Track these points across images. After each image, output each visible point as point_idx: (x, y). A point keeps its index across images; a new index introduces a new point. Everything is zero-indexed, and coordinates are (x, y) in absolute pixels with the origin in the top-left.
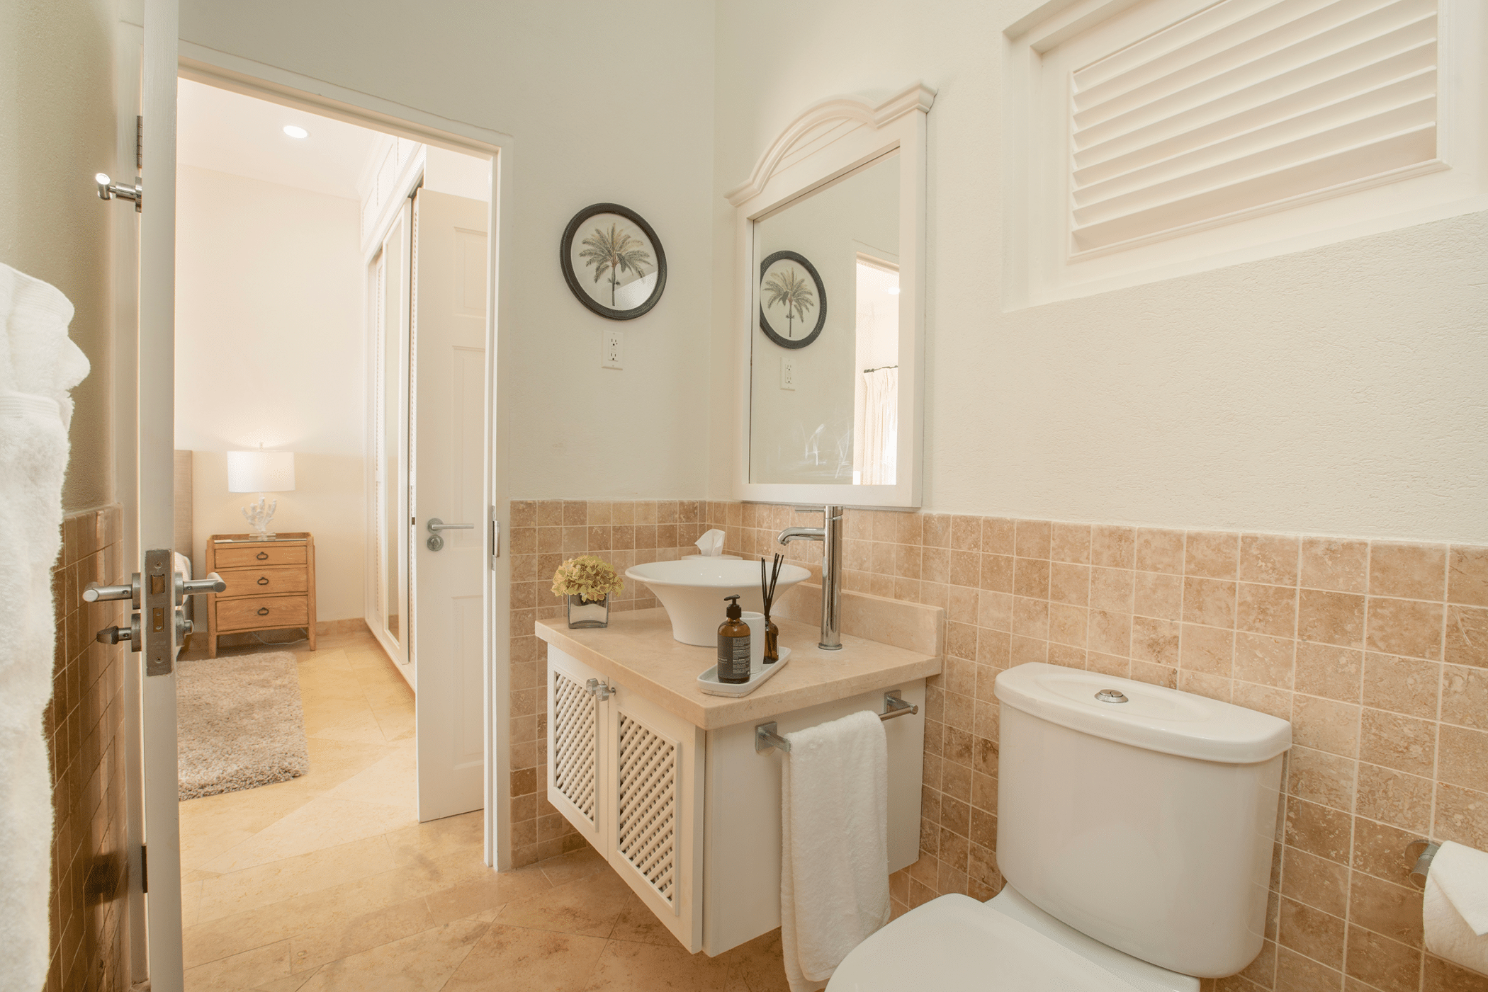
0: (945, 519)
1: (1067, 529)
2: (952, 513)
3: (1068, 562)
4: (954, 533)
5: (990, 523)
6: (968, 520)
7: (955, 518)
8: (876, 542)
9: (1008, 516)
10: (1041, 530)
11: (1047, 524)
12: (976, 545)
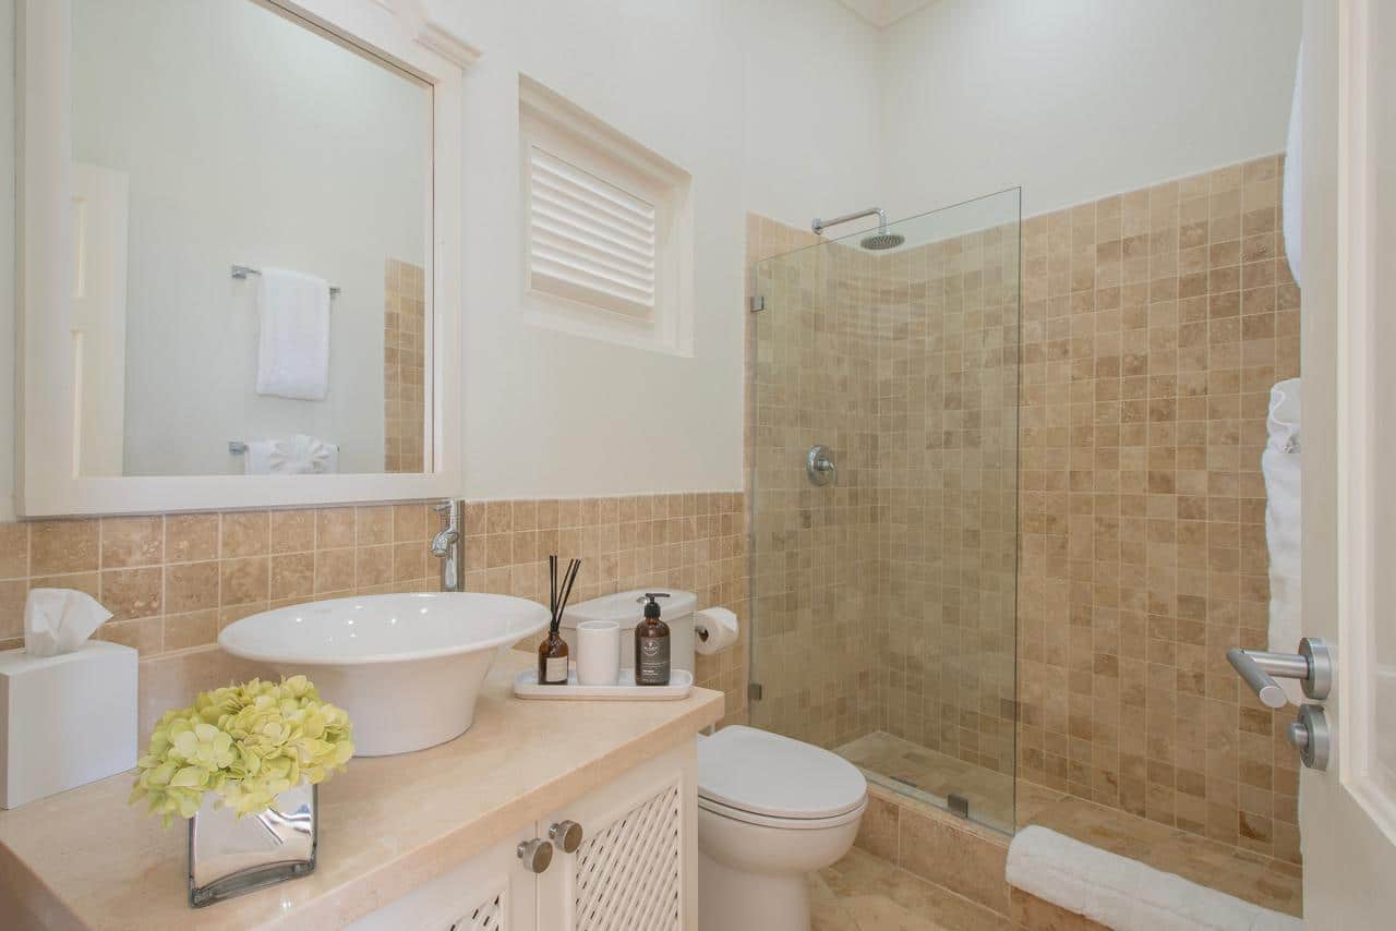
0: (480, 506)
1: (568, 503)
2: (485, 500)
3: (569, 528)
4: (489, 519)
5: (519, 504)
6: (502, 505)
7: (489, 504)
8: (400, 543)
9: (530, 497)
10: (551, 505)
11: (556, 501)
12: (509, 527)
